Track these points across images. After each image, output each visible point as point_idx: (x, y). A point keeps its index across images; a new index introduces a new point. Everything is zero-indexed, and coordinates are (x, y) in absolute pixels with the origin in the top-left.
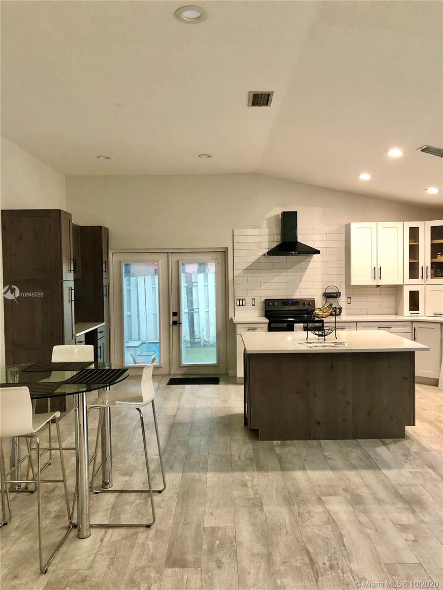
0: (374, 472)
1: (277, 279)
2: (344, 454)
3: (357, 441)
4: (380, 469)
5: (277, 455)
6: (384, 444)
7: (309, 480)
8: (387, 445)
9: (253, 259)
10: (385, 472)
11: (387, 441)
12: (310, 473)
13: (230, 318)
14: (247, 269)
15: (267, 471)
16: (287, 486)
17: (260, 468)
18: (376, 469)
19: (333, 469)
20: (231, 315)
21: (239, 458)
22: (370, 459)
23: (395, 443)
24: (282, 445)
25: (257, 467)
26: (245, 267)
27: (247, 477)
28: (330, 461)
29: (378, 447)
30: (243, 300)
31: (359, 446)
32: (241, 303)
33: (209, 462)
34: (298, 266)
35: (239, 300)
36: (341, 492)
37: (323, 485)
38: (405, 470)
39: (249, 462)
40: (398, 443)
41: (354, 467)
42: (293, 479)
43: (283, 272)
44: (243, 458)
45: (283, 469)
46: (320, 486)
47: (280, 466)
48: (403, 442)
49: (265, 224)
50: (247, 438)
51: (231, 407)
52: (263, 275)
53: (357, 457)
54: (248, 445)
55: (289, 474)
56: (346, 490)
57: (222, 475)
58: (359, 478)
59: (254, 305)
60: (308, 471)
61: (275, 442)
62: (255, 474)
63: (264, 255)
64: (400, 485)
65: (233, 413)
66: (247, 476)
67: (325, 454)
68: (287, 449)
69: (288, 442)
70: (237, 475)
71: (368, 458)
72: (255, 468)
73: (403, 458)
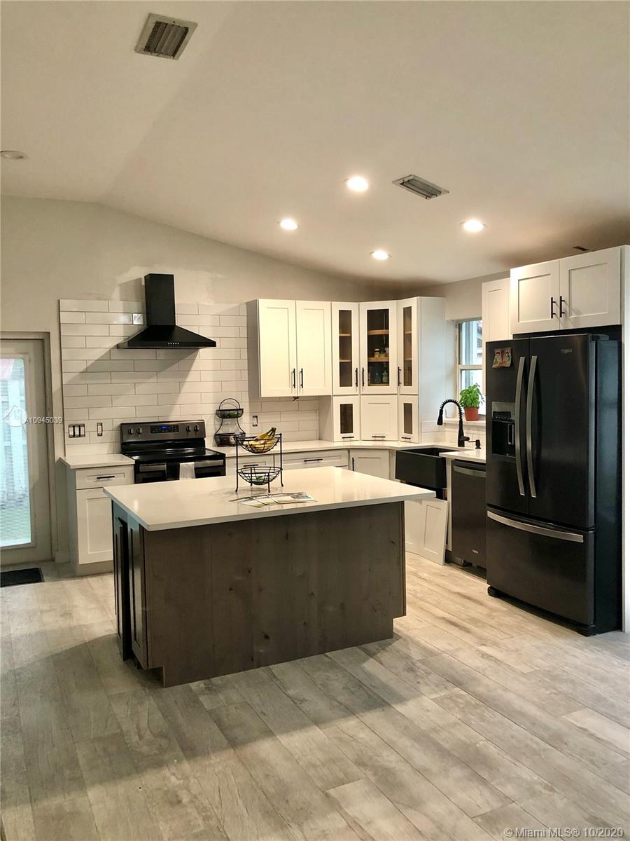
0: (383, 713)
1: (141, 388)
2: (319, 686)
3: (327, 656)
4: (389, 705)
5: (210, 712)
6: (371, 655)
7: (289, 756)
8: (375, 654)
9: (98, 354)
10: (399, 708)
11: (372, 646)
12: (284, 739)
13: (56, 459)
14: (86, 371)
15: (205, 754)
16: (257, 782)
17: (191, 751)
18: (383, 706)
19: (318, 721)
20: (59, 454)
21: (141, 737)
22: (364, 687)
23: (383, 650)
24: (208, 689)
25: (183, 749)
26: (83, 367)
27: (173, 779)
28: (305, 707)
29: (364, 662)
30: (79, 426)
31: (333, 666)
32: (78, 431)
33: (82, 761)
34: (175, 367)
35: (74, 427)
36: (355, 769)
37: (318, 763)
38: (424, 697)
39: (164, 742)
40: (387, 648)
41: (349, 711)
42: (263, 762)
43: (150, 377)
44: (148, 736)
45: (233, 743)
46: (314, 766)
47: (226, 736)
48: (394, 644)
49: (116, 294)
50: (139, 687)
51: (85, 626)
52: (117, 381)
53: (344, 688)
54: (147, 702)
55: (249, 750)
56: (360, 763)
57: (121, 788)
58: (367, 731)
59: (102, 435)
60: (278, 737)
61: (194, 686)
62: (186, 766)
63: (118, 347)
64: (435, 730)
65: (92, 637)
66: (171, 777)
67: (291, 692)
68: (221, 697)
69: (216, 680)
70: (151, 779)
71: (360, 687)
72: (181, 754)
73: (410, 675)
